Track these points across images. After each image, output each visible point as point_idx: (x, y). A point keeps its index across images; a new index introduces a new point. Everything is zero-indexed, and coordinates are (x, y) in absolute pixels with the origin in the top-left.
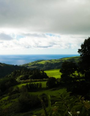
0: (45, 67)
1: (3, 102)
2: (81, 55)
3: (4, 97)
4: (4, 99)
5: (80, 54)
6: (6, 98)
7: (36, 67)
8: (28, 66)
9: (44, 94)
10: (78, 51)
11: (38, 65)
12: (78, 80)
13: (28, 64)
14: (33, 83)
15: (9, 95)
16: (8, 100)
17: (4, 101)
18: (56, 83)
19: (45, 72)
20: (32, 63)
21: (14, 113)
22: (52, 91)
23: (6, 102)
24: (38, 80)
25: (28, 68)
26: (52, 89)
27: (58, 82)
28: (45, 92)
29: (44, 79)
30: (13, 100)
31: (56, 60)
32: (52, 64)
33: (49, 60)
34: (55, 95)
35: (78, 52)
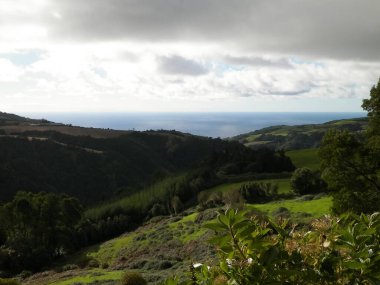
0: (288, 143)
1: (185, 226)
2: (370, 114)
3: (186, 215)
4: (185, 219)
5: (366, 112)
6: (192, 217)
7: (265, 142)
8: (246, 142)
9: (283, 210)
10: (362, 103)
11: (271, 138)
12: (362, 177)
13: (246, 136)
14: (259, 182)
15: (200, 211)
16: (196, 221)
17: (185, 223)
18: (314, 183)
19: (287, 154)
20: (257, 132)
21: (209, 252)
22: (302, 200)
23: (191, 227)
24: (269, 174)
25: (247, 145)
26: (303, 197)
27: (318, 181)
28: (287, 204)
29: (285, 173)
30: (209, 222)
31: (314, 126)
32: (306, 135)
33: (299, 127)
34: (309, 212)
35: (363, 106)
